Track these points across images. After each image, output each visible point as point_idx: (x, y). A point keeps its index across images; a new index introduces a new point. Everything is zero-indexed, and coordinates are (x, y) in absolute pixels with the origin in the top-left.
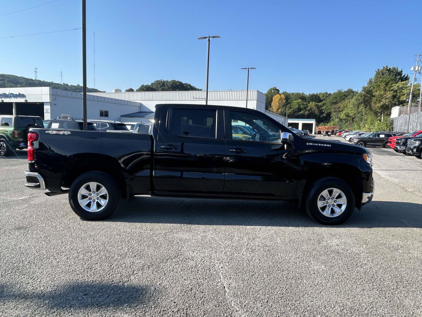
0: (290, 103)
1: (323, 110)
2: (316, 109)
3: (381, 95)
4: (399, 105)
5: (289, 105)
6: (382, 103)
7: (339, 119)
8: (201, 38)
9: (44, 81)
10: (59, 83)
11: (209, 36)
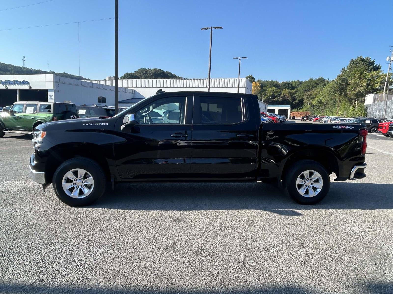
0: (265, 91)
1: (296, 97)
2: (289, 96)
3: (356, 83)
4: (372, 93)
5: (264, 92)
6: (357, 90)
7: (311, 105)
8: (204, 29)
9: (31, 69)
10: (46, 71)
11: (212, 27)
